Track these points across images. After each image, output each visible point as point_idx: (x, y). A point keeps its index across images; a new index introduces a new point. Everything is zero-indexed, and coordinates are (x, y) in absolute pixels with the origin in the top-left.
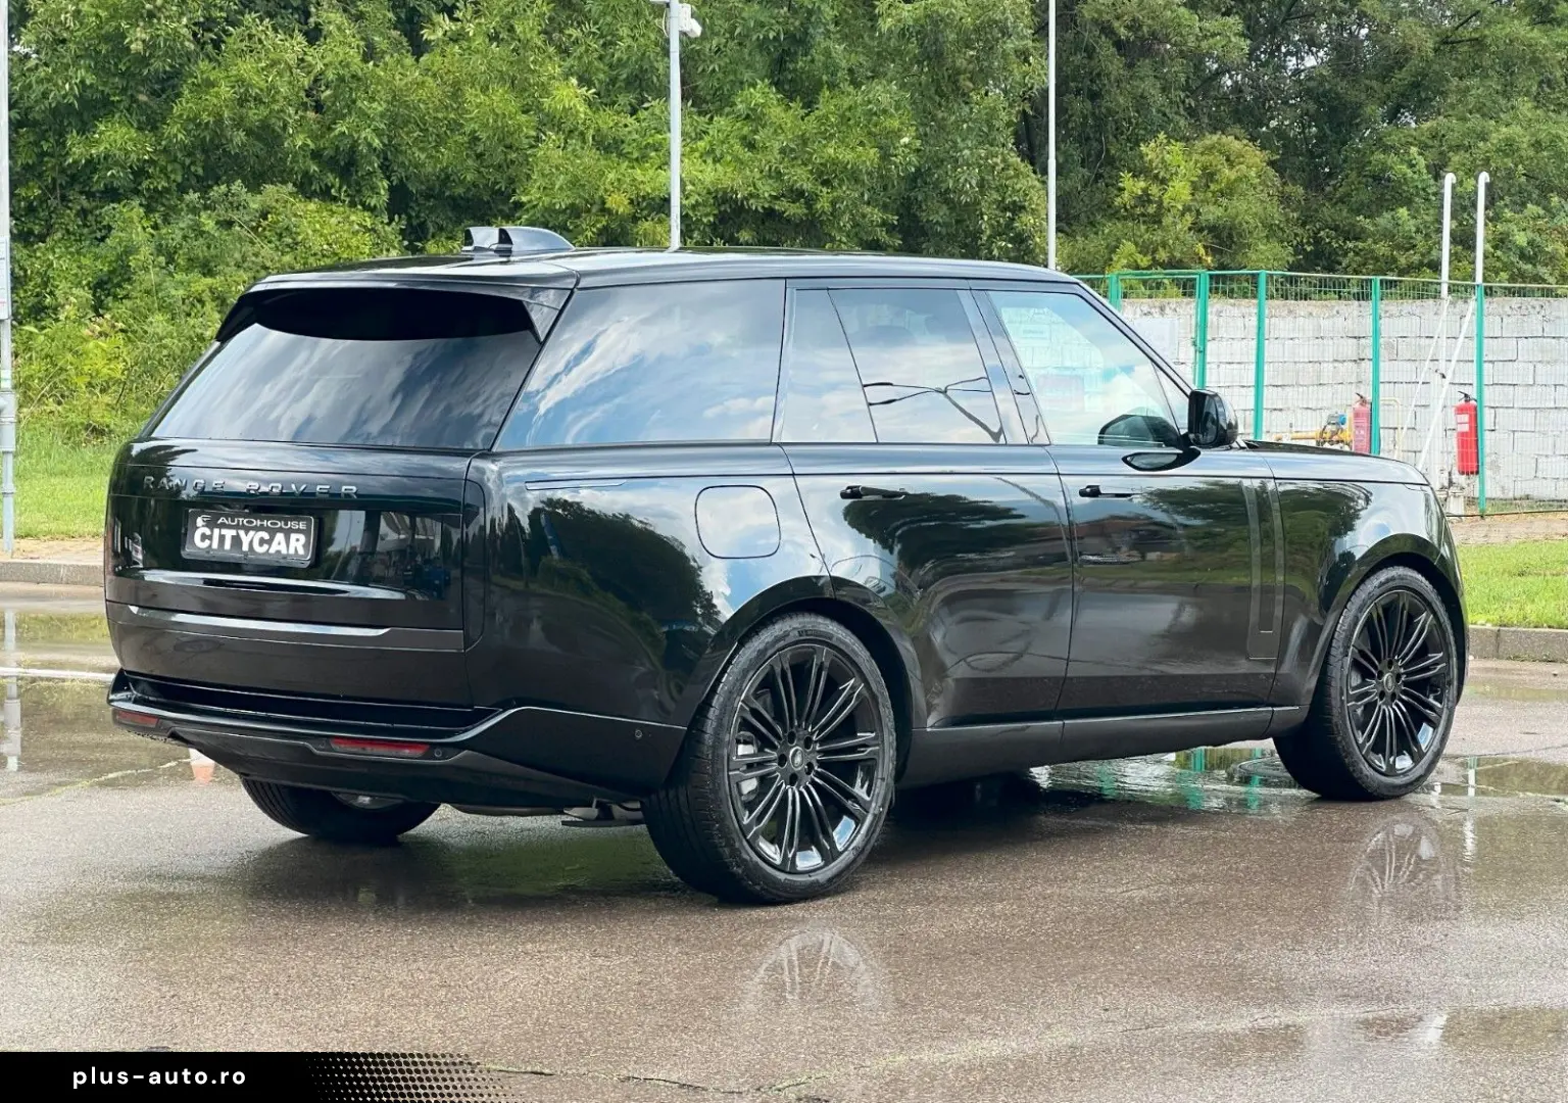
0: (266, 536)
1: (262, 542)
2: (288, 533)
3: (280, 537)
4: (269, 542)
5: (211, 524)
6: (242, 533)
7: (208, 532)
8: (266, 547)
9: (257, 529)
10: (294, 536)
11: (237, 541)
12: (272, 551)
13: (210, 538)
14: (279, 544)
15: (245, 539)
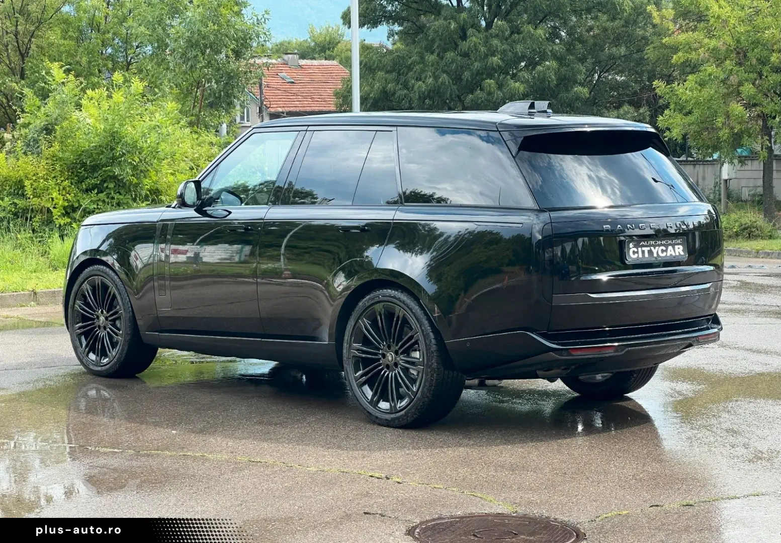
0: (664, 248)
1: (663, 251)
2: (673, 246)
3: (670, 248)
4: (666, 251)
5: (636, 246)
6: (652, 248)
7: (635, 250)
8: (665, 253)
9: (659, 246)
10: (676, 247)
11: (650, 252)
12: (668, 255)
13: (637, 252)
14: (670, 252)
15: (655, 251)
